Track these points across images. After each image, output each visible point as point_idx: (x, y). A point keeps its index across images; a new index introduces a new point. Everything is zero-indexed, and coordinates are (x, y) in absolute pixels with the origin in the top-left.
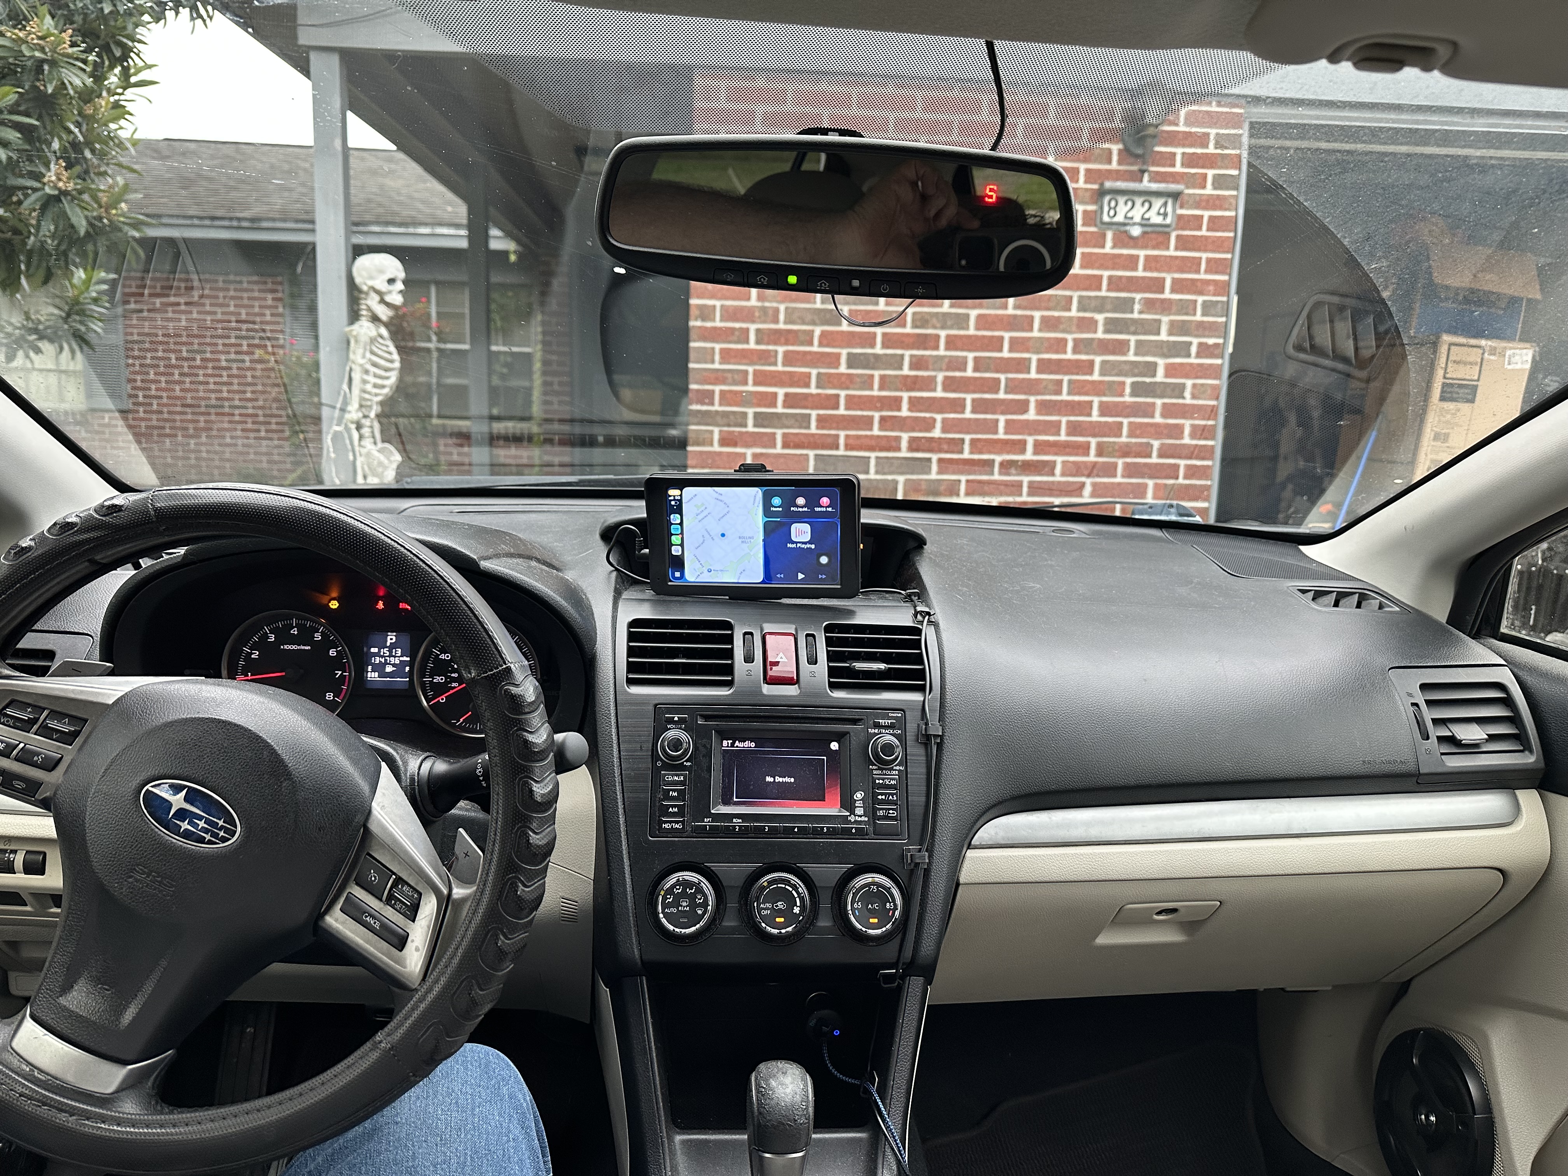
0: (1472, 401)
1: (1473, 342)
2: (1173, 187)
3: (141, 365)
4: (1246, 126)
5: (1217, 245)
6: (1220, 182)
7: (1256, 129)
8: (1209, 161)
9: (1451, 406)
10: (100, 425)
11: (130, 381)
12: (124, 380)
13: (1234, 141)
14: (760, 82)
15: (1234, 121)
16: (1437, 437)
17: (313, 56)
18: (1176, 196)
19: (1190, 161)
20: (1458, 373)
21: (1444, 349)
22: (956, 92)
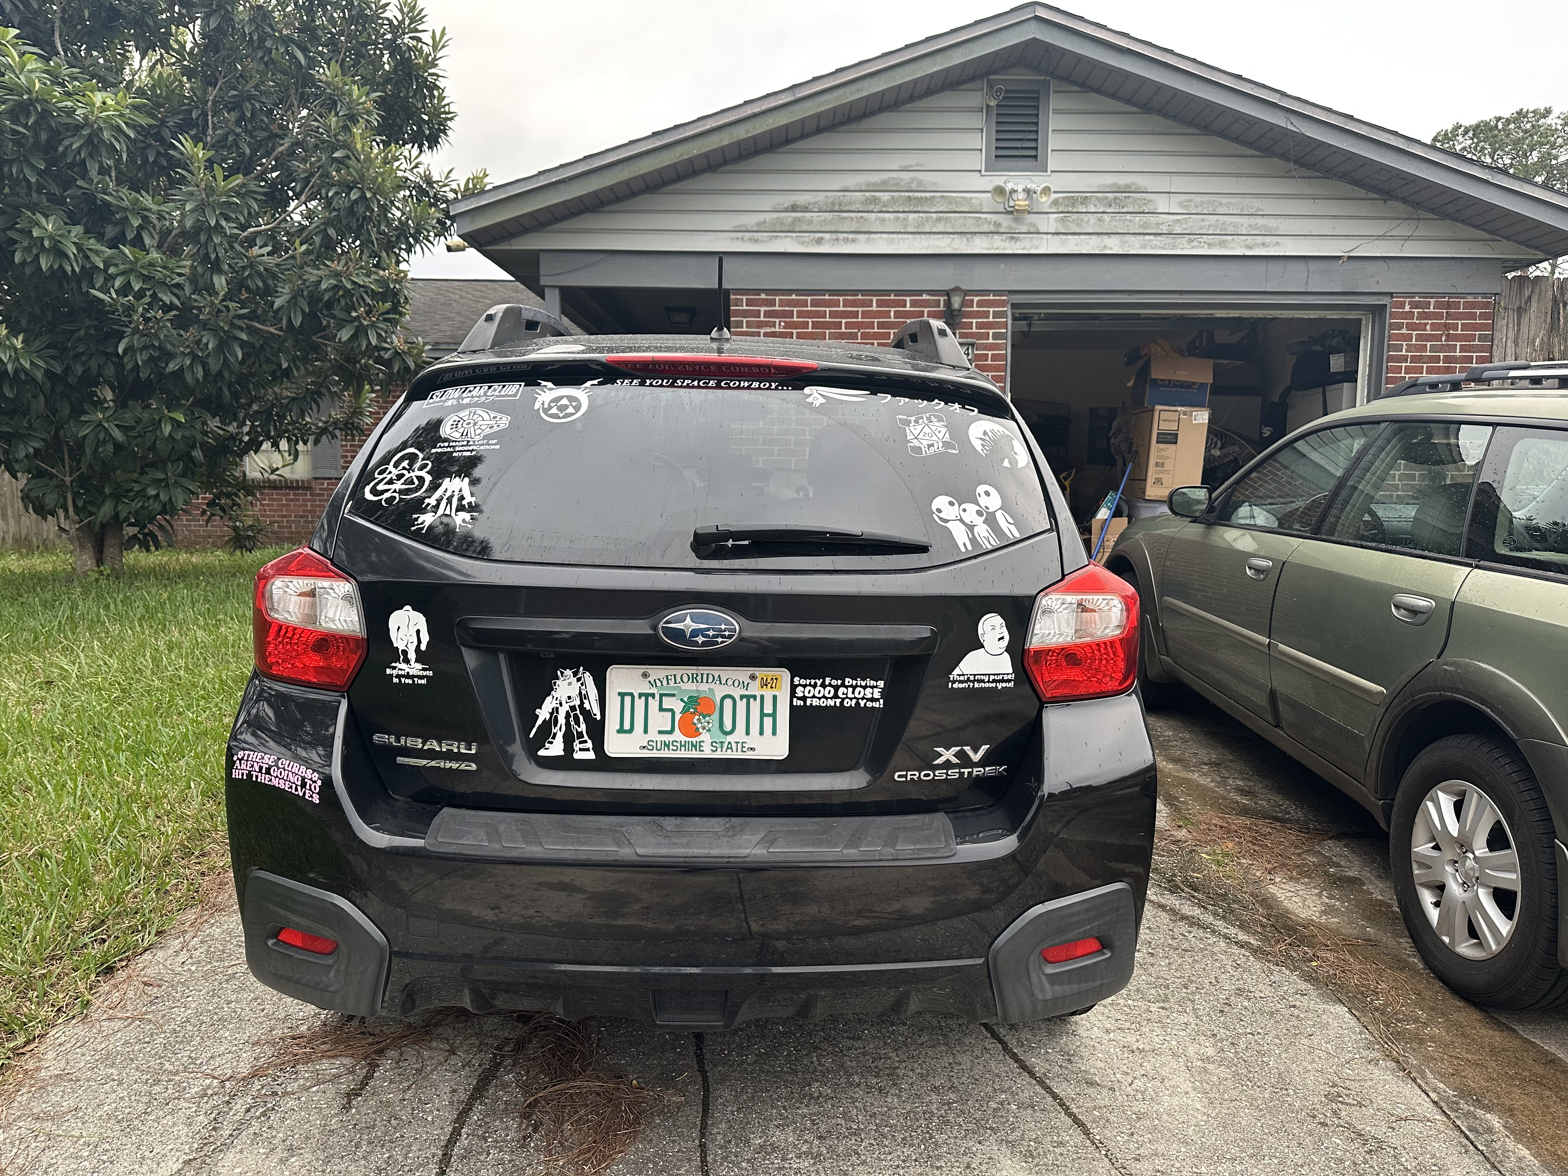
0: (1176, 443)
1: (1173, 408)
2: (970, 340)
3: (351, 446)
4: (1009, 306)
5: (997, 368)
6: (996, 336)
7: (1014, 306)
8: (990, 325)
9: (1161, 446)
10: (320, 489)
11: (343, 457)
12: (339, 456)
13: (1002, 314)
14: (763, 296)
15: (1003, 304)
16: (1157, 464)
17: (547, 291)
18: (973, 345)
19: (980, 326)
20: (1165, 426)
21: (1156, 414)
22: (860, 297)
